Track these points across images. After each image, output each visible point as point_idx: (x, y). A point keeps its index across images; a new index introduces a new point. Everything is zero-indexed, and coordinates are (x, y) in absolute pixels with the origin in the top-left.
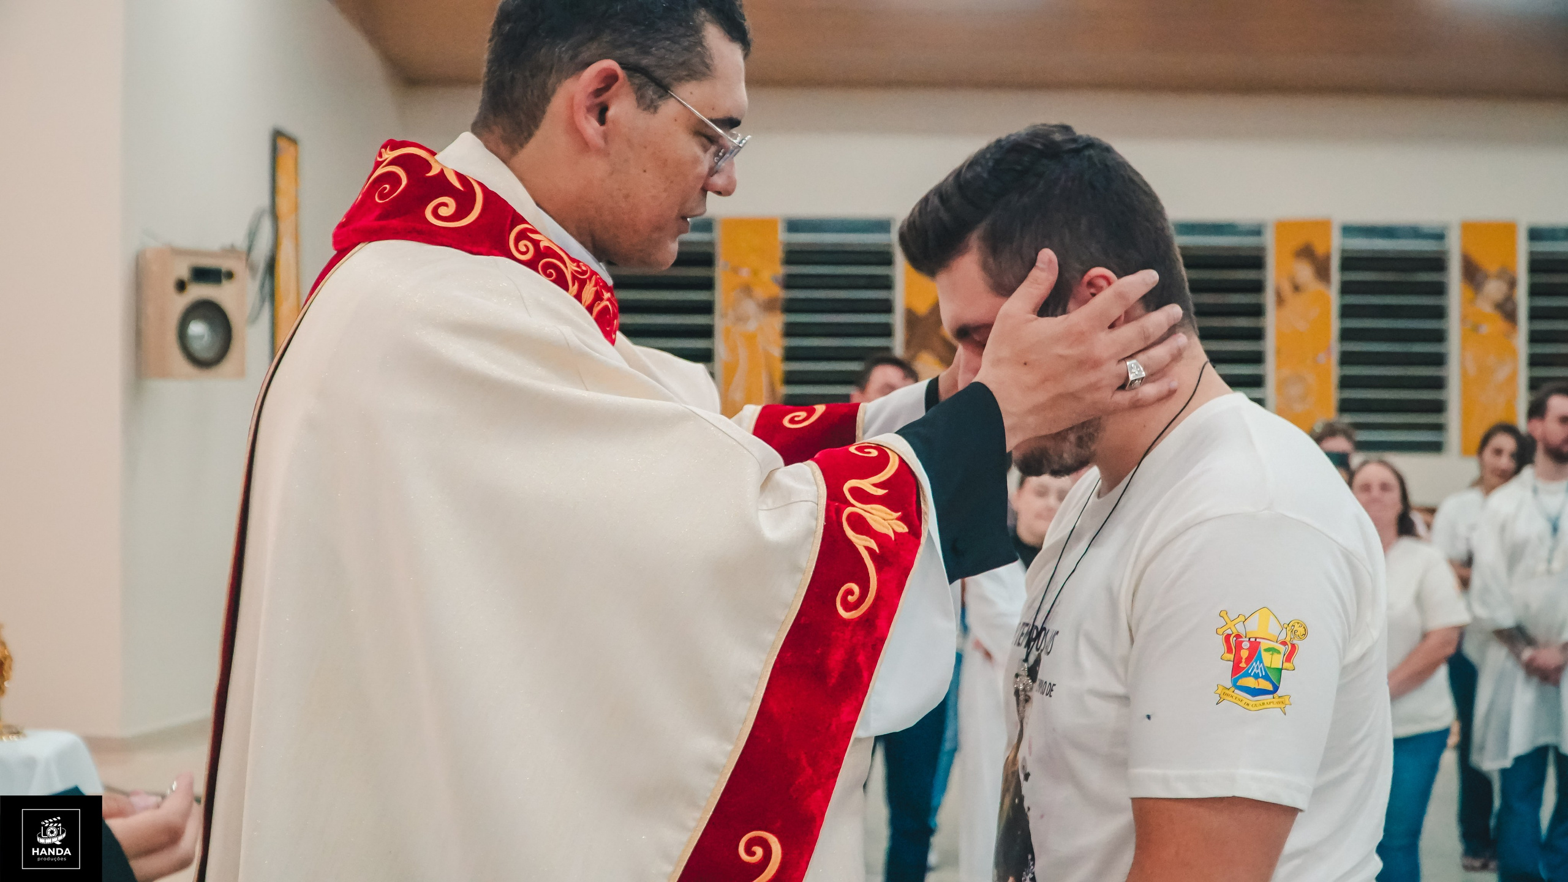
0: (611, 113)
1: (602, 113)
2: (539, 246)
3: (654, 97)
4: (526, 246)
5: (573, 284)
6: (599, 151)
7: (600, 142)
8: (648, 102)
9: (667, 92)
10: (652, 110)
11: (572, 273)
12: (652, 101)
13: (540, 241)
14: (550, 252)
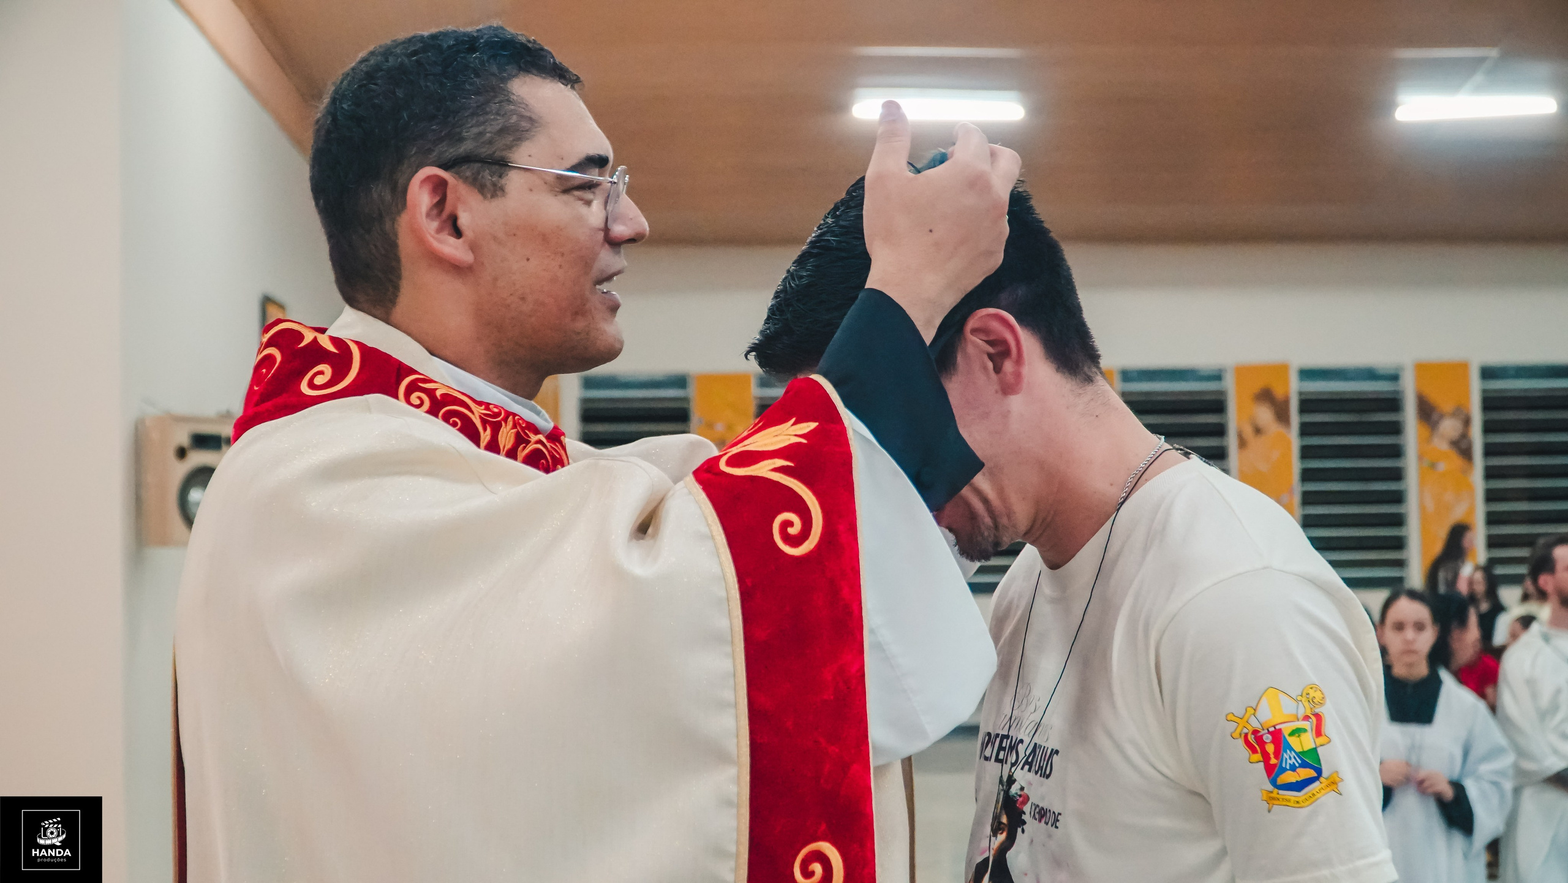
0: (462, 222)
1: (454, 226)
2: (435, 395)
4: (419, 398)
5: (485, 429)
11: (481, 417)
13: (436, 389)
14: (449, 399)
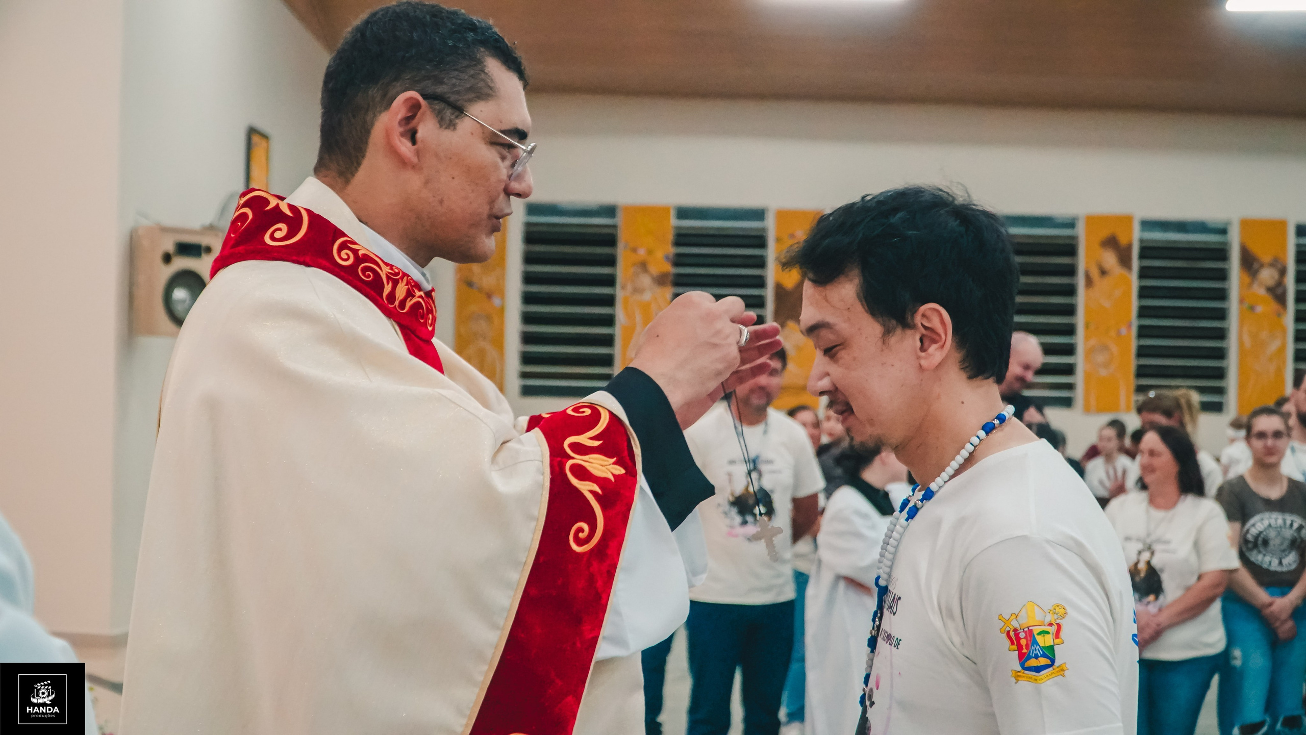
0: (419, 135)
1: (412, 136)
2: (358, 254)
3: (452, 117)
4: (347, 254)
5: (388, 283)
6: (414, 167)
7: (415, 160)
8: (448, 122)
9: (463, 113)
10: (452, 128)
11: (387, 275)
12: (451, 121)
13: (359, 250)
14: (367, 258)
